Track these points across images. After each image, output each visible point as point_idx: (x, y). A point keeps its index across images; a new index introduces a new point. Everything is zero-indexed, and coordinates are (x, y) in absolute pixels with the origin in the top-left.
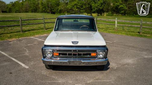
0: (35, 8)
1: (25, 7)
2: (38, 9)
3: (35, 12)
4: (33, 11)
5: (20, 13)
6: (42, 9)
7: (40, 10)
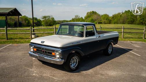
0: (132, 20)
1: (123, 18)
2: (135, 21)
3: (132, 24)
4: (130, 22)
5: (118, 24)
6: (140, 21)
7: (138, 22)
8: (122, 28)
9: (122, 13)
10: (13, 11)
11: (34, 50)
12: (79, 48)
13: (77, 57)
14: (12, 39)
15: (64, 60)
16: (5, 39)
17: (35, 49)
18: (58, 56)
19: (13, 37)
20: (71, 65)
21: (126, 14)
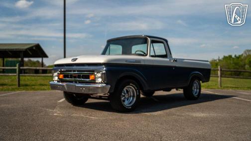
8: (218, 70)
9: (218, 61)
10: (34, 48)
11: (59, 78)
12: (137, 70)
13: (134, 87)
14: (26, 85)
15: (109, 86)
16: (15, 85)
17: (61, 76)
18: (100, 80)
19: (29, 84)
20: (124, 101)
21: (225, 61)
